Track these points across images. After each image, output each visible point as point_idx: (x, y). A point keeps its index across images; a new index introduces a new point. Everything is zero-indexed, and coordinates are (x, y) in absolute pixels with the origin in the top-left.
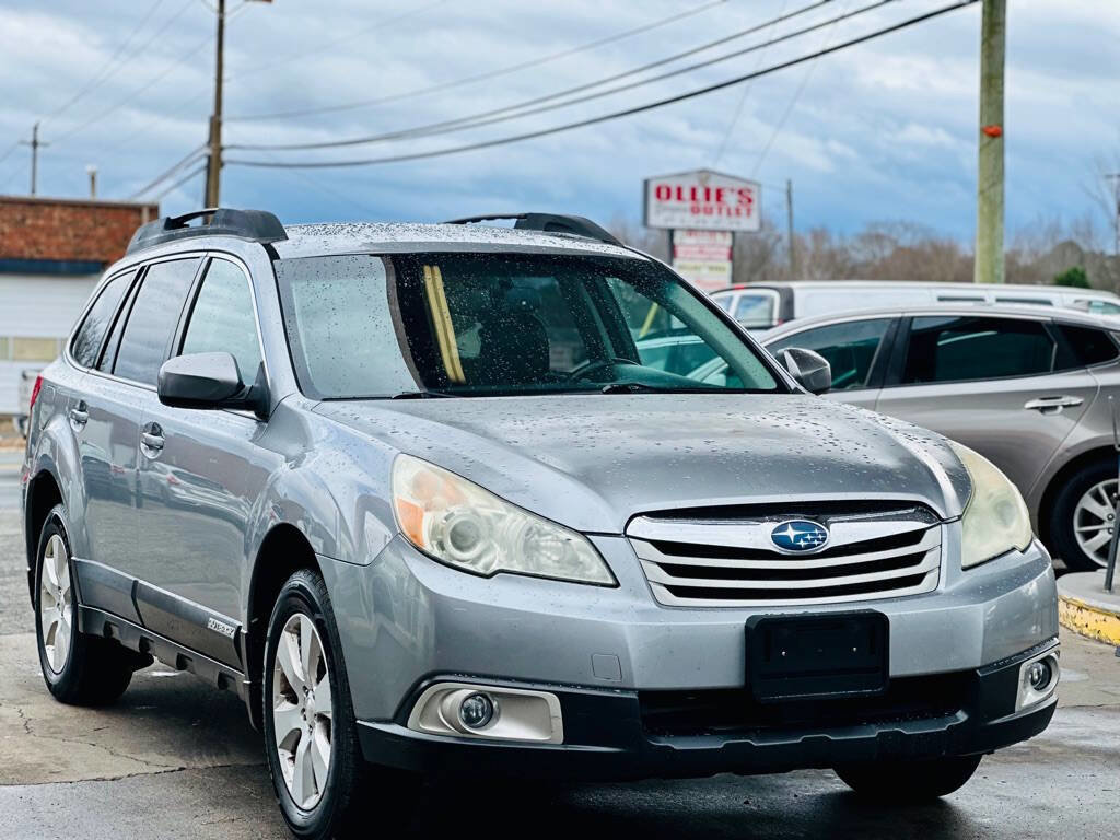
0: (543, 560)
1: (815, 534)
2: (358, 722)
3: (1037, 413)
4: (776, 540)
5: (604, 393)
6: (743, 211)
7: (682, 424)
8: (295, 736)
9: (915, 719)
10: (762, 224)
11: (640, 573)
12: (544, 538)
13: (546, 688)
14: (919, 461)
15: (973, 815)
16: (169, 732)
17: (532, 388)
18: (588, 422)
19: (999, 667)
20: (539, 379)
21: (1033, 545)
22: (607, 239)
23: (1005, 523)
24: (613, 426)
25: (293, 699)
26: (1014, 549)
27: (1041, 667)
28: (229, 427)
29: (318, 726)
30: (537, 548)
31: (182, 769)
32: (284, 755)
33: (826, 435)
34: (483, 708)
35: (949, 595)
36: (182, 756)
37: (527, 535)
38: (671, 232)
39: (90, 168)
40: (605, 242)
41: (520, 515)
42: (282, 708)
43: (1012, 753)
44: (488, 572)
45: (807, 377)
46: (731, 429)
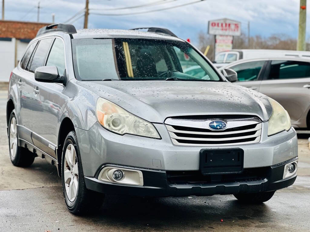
0: (140, 130)
1: (222, 125)
2: (85, 177)
3: (307, 89)
4: (210, 126)
5: (166, 80)
6: (236, 30)
7: (186, 90)
8: (70, 180)
9: (251, 181)
10: (241, 34)
11: (168, 136)
12: (141, 124)
13: (138, 169)
14: (257, 103)
15: (272, 208)
16: (43, 176)
17: (145, 78)
18: (158, 89)
19: (277, 166)
20: (147, 76)
21: (291, 128)
22: (173, 35)
23: (282, 122)
24: (165, 90)
25: (69, 169)
26: (285, 130)
27: (292, 166)
28: (55, 88)
29: (75, 177)
30: (138, 127)
31: (43, 187)
32: (66, 185)
33: (229, 95)
34: (120, 174)
35: (263, 144)
36: (44, 183)
37: (135, 123)
38: (215, 36)
39: (53, 14)
40: (172, 36)
41: (133, 116)
42: (66, 171)
43: (287, 189)
44: (122, 134)
45: (230, 77)
46: (201, 92)
